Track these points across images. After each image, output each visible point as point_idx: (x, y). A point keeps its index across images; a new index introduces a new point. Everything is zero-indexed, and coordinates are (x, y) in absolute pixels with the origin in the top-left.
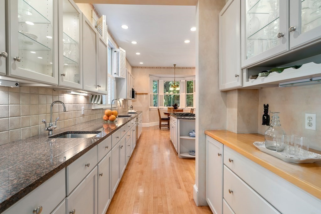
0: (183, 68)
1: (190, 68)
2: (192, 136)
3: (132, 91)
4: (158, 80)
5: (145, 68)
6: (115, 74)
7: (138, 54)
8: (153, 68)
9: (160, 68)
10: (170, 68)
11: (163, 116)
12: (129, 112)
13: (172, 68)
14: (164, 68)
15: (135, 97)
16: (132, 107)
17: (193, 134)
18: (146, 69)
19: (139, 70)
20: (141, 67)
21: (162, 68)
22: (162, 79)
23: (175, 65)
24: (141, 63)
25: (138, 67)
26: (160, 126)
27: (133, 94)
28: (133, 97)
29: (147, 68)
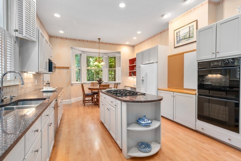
0: (106, 43)
1: (113, 44)
2: (144, 126)
3: (49, 62)
4: (81, 55)
5: (66, 39)
6: (16, 31)
7: (57, 15)
8: (75, 40)
9: (84, 41)
10: (93, 42)
11: (87, 92)
12: (44, 90)
13: (95, 42)
14: (87, 41)
15: (53, 70)
16: (49, 83)
17: (146, 122)
18: (67, 41)
19: (58, 40)
20: (62, 38)
21: (85, 41)
22: (84, 53)
23: (99, 39)
24: (61, 32)
25: (57, 37)
26: (84, 101)
27: (51, 67)
28: (50, 69)
29: (68, 39)
